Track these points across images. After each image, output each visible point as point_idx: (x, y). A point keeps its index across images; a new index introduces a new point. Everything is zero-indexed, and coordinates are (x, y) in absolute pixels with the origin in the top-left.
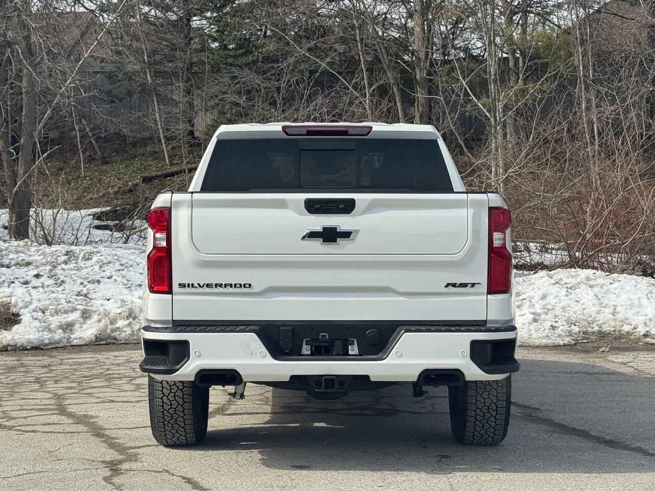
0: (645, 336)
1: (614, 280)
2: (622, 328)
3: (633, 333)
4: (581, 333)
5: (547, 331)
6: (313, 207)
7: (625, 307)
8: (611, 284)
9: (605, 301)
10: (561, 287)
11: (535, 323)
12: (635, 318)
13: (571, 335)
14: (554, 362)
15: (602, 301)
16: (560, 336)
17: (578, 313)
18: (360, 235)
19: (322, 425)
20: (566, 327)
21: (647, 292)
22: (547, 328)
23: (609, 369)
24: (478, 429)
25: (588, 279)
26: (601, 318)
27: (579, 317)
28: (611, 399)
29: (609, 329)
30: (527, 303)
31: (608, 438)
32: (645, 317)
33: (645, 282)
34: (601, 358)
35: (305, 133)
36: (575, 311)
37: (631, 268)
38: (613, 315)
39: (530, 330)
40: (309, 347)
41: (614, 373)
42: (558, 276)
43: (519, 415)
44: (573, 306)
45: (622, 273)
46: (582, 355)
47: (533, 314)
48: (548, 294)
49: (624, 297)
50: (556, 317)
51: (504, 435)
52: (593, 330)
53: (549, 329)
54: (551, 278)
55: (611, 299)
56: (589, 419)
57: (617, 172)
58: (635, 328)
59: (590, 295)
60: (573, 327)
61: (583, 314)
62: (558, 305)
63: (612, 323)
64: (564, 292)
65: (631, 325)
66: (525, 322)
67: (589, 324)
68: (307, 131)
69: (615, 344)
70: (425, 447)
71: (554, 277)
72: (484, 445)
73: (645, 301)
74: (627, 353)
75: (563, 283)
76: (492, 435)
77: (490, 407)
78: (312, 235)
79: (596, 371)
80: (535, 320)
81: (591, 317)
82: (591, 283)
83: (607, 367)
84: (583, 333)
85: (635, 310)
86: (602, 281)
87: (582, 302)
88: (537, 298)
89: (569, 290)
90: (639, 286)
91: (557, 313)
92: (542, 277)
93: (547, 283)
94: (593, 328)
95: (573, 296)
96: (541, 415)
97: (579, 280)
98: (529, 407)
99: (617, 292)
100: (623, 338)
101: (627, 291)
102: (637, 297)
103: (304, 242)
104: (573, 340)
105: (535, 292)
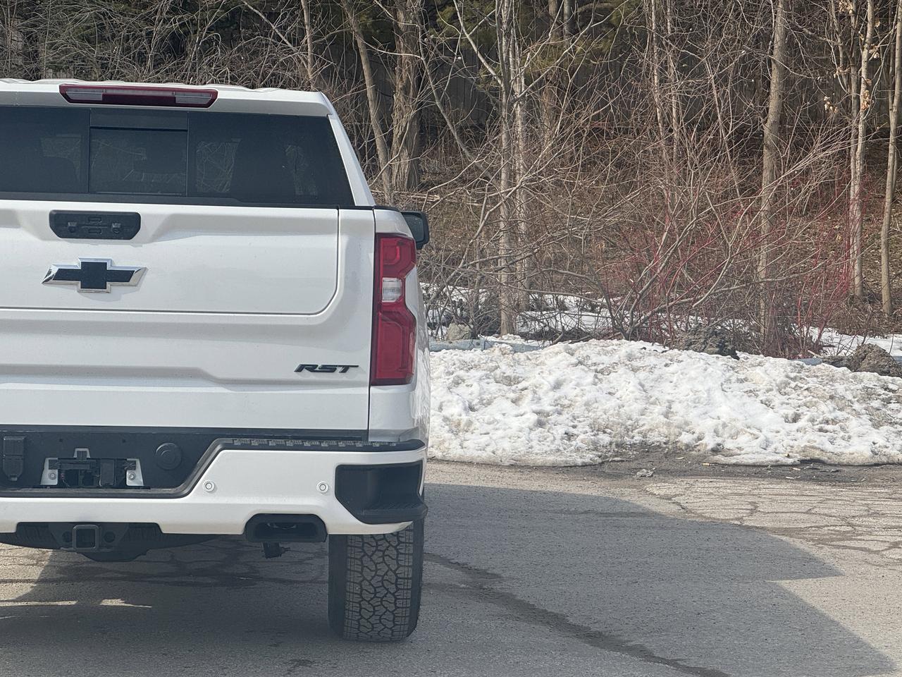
0: (715, 451)
1: (671, 360)
2: (680, 438)
3: (695, 447)
4: (614, 446)
5: (558, 442)
6: (64, 226)
7: (685, 404)
8: (666, 365)
9: (655, 394)
10: (586, 369)
11: (540, 429)
12: (700, 422)
13: (596, 449)
14: (556, 494)
15: (650, 393)
16: (578, 450)
17: (611, 412)
18: (148, 277)
19: (117, 602)
20: (589, 436)
21: (723, 380)
22: (558, 437)
23: (639, 507)
24: (366, 615)
25: (630, 357)
26: (646, 422)
27: (611, 419)
28: (623, 560)
29: (658, 439)
30: (529, 395)
31: (594, 628)
32: (715, 421)
33: (720, 363)
34: (635, 487)
35: (101, 98)
36: (606, 408)
37: (702, 341)
38: (666, 416)
39: (530, 440)
40: (56, 472)
41: (646, 514)
42: (582, 352)
43: (463, 585)
44: (604, 401)
45: (687, 349)
46: (607, 483)
47: (538, 413)
48: (565, 380)
49: (685, 387)
50: (574, 418)
51: (413, 625)
52: (633, 441)
53: (562, 439)
54: (572, 355)
55: (665, 391)
56: (574, 594)
57: (690, 186)
58: (699, 439)
59: (632, 383)
60: (601, 436)
61: (618, 414)
62: (579, 399)
63: (664, 430)
64: (590, 377)
65: (694, 433)
66: (523, 426)
67: (628, 430)
68: (104, 95)
69: (665, 464)
70: (275, 646)
71: (577, 354)
72: (378, 641)
73: (718, 395)
74: (678, 480)
75: (590, 362)
76: (390, 625)
77: (386, 577)
78: (64, 275)
79: (618, 509)
80: (540, 424)
81: (630, 419)
82: (636, 364)
83: (638, 503)
84: (617, 445)
85: (701, 409)
86: (652, 360)
87: (618, 395)
88: (546, 387)
89: (600, 376)
90: (710, 369)
91: (577, 412)
92: (557, 353)
93: (565, 362)
94: (633, 437)
95: (604, 385)
96: (497, 587)
97: (615, 358)
98: (484, 573)
99: (675, 380)
100: (678, 455)
101: (691, 379)
102: (706, 388)
103: (47, 287)
104: (600, 457)
105: (543, 378)
